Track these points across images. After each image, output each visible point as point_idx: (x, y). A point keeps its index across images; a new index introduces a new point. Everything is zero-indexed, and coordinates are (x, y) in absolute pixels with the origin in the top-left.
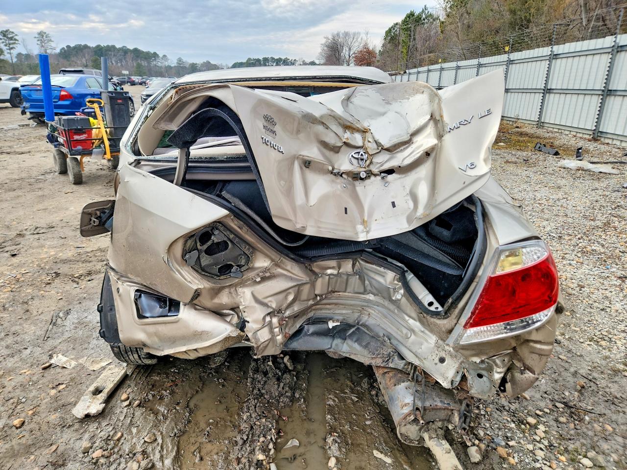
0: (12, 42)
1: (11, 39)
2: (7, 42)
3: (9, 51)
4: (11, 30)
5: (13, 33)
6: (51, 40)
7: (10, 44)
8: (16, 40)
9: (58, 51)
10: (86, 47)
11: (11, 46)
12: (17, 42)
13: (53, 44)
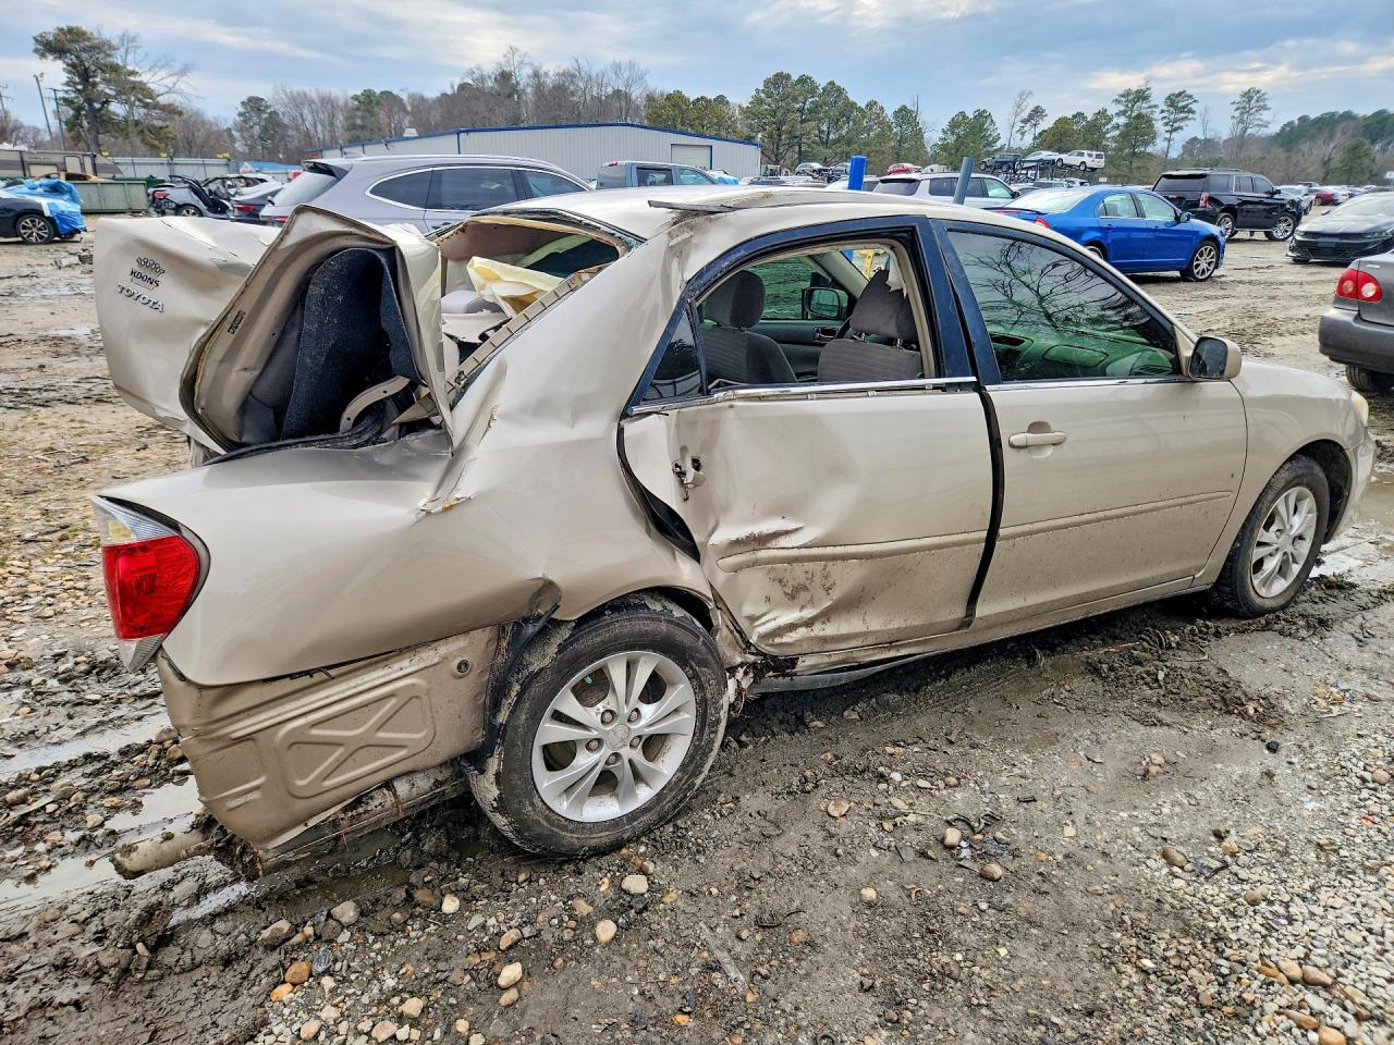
0: (1183, 115)
1: (1182, 110)
2: (1172, 117)
3: (1168, 135)
4: (1188, 92)
5: (1190, 97)
6: (1264, 108)
7: (1175, 121)
8: (1191, 111)
9: (1275, 129)
10: (1348, 116)
11: (1176, 125)
12: (1190, 115)
13: (1265, 116)
